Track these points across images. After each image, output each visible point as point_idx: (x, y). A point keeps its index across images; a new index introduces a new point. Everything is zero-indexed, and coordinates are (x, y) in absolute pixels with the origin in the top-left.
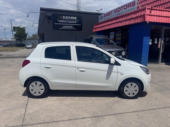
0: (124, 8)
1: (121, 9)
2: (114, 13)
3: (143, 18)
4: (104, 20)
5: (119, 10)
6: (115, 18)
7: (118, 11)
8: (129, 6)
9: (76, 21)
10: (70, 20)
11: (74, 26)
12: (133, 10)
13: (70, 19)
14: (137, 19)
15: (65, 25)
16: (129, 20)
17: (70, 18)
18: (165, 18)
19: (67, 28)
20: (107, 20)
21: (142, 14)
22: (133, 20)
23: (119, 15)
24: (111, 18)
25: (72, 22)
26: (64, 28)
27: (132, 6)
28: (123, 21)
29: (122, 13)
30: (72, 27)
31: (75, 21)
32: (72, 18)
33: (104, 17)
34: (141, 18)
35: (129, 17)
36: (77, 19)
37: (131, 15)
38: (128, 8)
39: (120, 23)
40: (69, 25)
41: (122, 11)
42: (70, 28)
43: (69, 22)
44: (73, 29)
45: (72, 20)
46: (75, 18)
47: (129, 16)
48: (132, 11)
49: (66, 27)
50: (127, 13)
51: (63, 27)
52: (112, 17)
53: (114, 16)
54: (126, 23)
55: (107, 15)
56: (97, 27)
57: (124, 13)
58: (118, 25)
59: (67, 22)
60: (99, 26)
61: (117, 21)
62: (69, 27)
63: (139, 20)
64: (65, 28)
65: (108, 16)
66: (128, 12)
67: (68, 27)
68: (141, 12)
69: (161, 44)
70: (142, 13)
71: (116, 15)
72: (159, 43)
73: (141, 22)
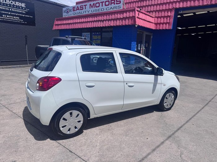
0: (105, 4)
1: (101, 4)
2: (90, 8)
3: (133, 20)
4: (72, 15)
5: (98, 5)
6: (91, 15)
7: (96, 7)
8: (113, 3)
9: (25, 9)
10: (13, 7)
11: (21, 18)
12: (118, 9)
13: (13, 5)
14: (125, 20)
15: (7, 14)
16: (114, 20)
17: (14, 3)
18: (148, 22)
19: (10, 20)
20: (79, 15)
21: (131, 16)
22: (119, 21)
23: (98, 12)
24: (85, 14)
25: (17, 11)
26: (4, 19)
27: (117, 4)
28: (104, 20)
29: (103, 10)
30: (18, 19)
31: (22, 9)
32: (17, 4)
33: (72, 10)
34: (130, 20)
35: (113, 17)
36: (27, 7)
37: (116, 15)
38: (111, 5)
39: (100, 22)
40: (13, 15)
41: (102, 7)
42: (15, 20)
43: (13, 10)
44: (20, 21)
45: (18, 7)
46: (23, 5)
47: (113, 15)
48: (116, 9)
49: (8, 17)
50: (109, 10)
51: (2, 17)
52: (87, 13)
53: (90, 12)
54: (109, 24)
55: (77, 9)
56: (60, 22)
57: (105, 11)
58: (97, 24)
59: (9, 9)
60: (65, 22)
61: (96, 19)
62: (13, 18)
63: (127, 22)
64: (6, 19)
65: (80, 11)
66: (111, 10)
67: (11, 18)
68: (129, 13)
69: (142, 50)
70: (131, 14)
71: (93, 11)
72: (142, 49)
73: (130, 24)
